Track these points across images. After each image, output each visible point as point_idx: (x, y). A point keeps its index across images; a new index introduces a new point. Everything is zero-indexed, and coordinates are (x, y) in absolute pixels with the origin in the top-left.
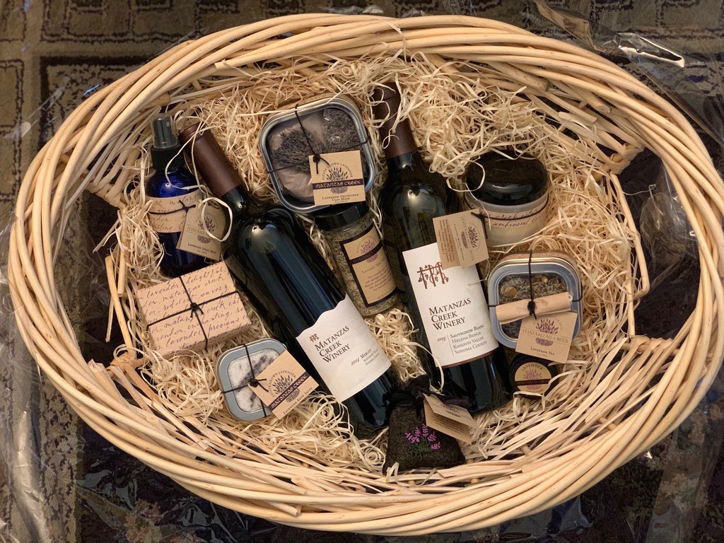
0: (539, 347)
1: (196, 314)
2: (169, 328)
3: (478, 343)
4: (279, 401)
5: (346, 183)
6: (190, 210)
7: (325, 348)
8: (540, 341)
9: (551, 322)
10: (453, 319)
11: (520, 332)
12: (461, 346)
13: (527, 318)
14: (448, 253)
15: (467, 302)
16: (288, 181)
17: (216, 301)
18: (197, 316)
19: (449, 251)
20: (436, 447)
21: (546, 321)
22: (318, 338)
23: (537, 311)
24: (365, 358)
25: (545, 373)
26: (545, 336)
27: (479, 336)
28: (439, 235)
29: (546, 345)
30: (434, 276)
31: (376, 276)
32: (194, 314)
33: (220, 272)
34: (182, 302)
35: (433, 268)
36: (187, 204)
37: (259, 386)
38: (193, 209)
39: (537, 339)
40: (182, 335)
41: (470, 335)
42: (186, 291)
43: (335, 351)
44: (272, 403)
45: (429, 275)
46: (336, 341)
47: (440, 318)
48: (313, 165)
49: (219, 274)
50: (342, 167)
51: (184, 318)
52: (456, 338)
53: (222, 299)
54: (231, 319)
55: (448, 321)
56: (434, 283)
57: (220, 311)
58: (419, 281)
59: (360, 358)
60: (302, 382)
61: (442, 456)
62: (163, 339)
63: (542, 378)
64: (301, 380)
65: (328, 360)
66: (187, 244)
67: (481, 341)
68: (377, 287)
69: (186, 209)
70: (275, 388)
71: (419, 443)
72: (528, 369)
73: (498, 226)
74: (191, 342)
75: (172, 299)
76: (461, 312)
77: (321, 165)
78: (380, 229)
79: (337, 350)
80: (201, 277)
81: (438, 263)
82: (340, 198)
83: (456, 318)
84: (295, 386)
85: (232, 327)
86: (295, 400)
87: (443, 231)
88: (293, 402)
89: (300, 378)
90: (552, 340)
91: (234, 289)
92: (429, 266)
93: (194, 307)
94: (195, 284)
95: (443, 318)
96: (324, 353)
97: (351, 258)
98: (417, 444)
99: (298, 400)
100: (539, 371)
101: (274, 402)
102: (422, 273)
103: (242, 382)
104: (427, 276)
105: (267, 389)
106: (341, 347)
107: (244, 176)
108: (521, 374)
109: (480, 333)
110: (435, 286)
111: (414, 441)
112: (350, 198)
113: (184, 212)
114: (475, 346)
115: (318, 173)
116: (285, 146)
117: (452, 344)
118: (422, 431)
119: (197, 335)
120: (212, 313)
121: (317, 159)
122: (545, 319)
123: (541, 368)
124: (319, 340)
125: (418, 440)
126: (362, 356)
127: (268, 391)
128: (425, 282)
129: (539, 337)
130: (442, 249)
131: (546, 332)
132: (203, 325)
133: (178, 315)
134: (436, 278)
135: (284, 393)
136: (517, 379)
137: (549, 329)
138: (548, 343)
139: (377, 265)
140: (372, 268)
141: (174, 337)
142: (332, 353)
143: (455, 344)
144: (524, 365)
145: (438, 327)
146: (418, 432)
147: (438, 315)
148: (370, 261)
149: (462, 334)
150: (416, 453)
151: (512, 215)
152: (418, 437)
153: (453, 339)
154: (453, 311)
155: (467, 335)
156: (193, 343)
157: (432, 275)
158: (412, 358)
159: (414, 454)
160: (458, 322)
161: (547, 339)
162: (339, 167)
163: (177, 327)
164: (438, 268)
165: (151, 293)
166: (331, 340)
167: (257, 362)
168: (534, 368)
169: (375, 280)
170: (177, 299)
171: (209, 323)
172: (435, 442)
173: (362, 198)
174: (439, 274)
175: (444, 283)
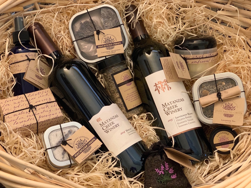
0: (226, 118)
1: (32, 110)
2: (16, 117)
3: (191, 121)
4: (79, 153)
5: (113, 44)
6: (31, 61)
7: (105, 125)
8: (226, 115)
9: (231, 104)
10: (176, 108)
11: (214, 112)
12: (182, 123)
13: (217, 103)
14: (170, 75)
15: (182, 100)
16: (84, 47)
17: (44, 105)
18: (33, 111)
19: (170, 74)
20: (174, 177)
21: (228, 104)
22: (101, 120)
23: (223, 97)
24: (128, 132)
25: (230, 137)
26: (228, 112)
27: (191, 118)
28: (164, 66)
29: (230, 117)
30: (163, 87)
31: (132, 94)
32: (31, 110)
33: (47, 92)
34: (24, 105)
35: (162, 83)
36: (30, 58)
37: (67, 145)
38: (33, 60)
39: (224, 114)
40: (23, 120)
41: (186, 117)
42: (27, 100)
43: (111, 127)
44: (75, 154)
45: (161, 86)
46: (112, 121)
47: (168, 109)
48: (96, 36)
49: (46, 93)
50: (111, 36)
51: (25, 112)
52: (178, 119)
53: (48, 104)
54: (51, 113)
55: (173, 110)
56: (163, 90)
57: (46, 109)
58: (155, 91)
59: (125, 131)
60: (93, 142)
61: (178, 183)
62: (12, 121)
63: (229, 140)
64: (92, 141)
65: (107, 132)
66: (29, 77)
67: (192, 121)
68: (132, 100)
69: (29, 60)
70: (77, 146)
71: (164, 175)
72: (220, 136)
73: (194, 63)
74: (28, 123)
75: (19, 104)
76: (179, 105)
77: (101, 35)
78: (132, 72)
79: (112, 126)
80: (36, 94)
81: (165, 80)
82: (111, 52)
83: (177, 108)
84: (88, 145)
85: (52, 117)
86: (89, 152)
87: (166, 64)
88: (88, 153)
89: (91, 140)
90: (233, 114)
91: (55, 100)
92: (160, 82)
93: (31, 107)
94: (33, 97)
95: (170, 108)
96: (105, 128)
97: (118, 83)
98: (162, 175)
99: (90, 152)
100: (227, 136)
101: (76, 154)
102: (156, 86)
103: (57, 144)
104: (159, 87)
105: (72, 146)
106: (114, 125)
107: (61, 47)
108: (217, 139)
109: (191, 117)
110: (164, 92)
111: (160, 173)
112: (116, 51)
113: (28, 62)
114: (189, 123)
115: (99, 40)
116: (82, 28)
117: (177, 123)
118: (165, 166)
119: (32, 120)
120: (42, 110)
121: (98, 33)
122: (227, 103)
123: (228, 134)
124: (102, 121)
125: (163, 173)
126: (127, 131)
127: (72, 147)
128: (158, 90)
129: (225, 113)
130: (166, 73)
131: (229, 110)
132: (36, 115)
133: (22, 111)
134: (165, 88)
135: (82, 148)
136: (215, 143)
137: (230, 108)
138: (231, 116)
139: (132, 88)
140: (129, 89)
141: (18, 121)
142: (109, 128)
143: (178, 122)
144: (218, 134)
145: (168, 114)
146: (162, 167)
147: (167, 107)
148: (128, 85)
149: (181, 116)
150: (162, 181)
151: (201, 56)
152: (163, 171)
153: (177, 119)
154: (175, 104)
155: (184, 117)
156: (30, 124)
157: (162, 86)
158: (154, 135)
159: (161, 182)
160: (179, 110)
161: (229, 113)
162: (109, 36)
163: (20, 116)
164: (165, 83)
165: (7, 101)
166: (108, 121)
167: (66, 133)
168: (224, 135)
169: (131, 96)
170: (22, 104)
171: (39, 115)
172: (173, 174)
173: (122, 51)
174: (166, 85)
175: (169, 90)
